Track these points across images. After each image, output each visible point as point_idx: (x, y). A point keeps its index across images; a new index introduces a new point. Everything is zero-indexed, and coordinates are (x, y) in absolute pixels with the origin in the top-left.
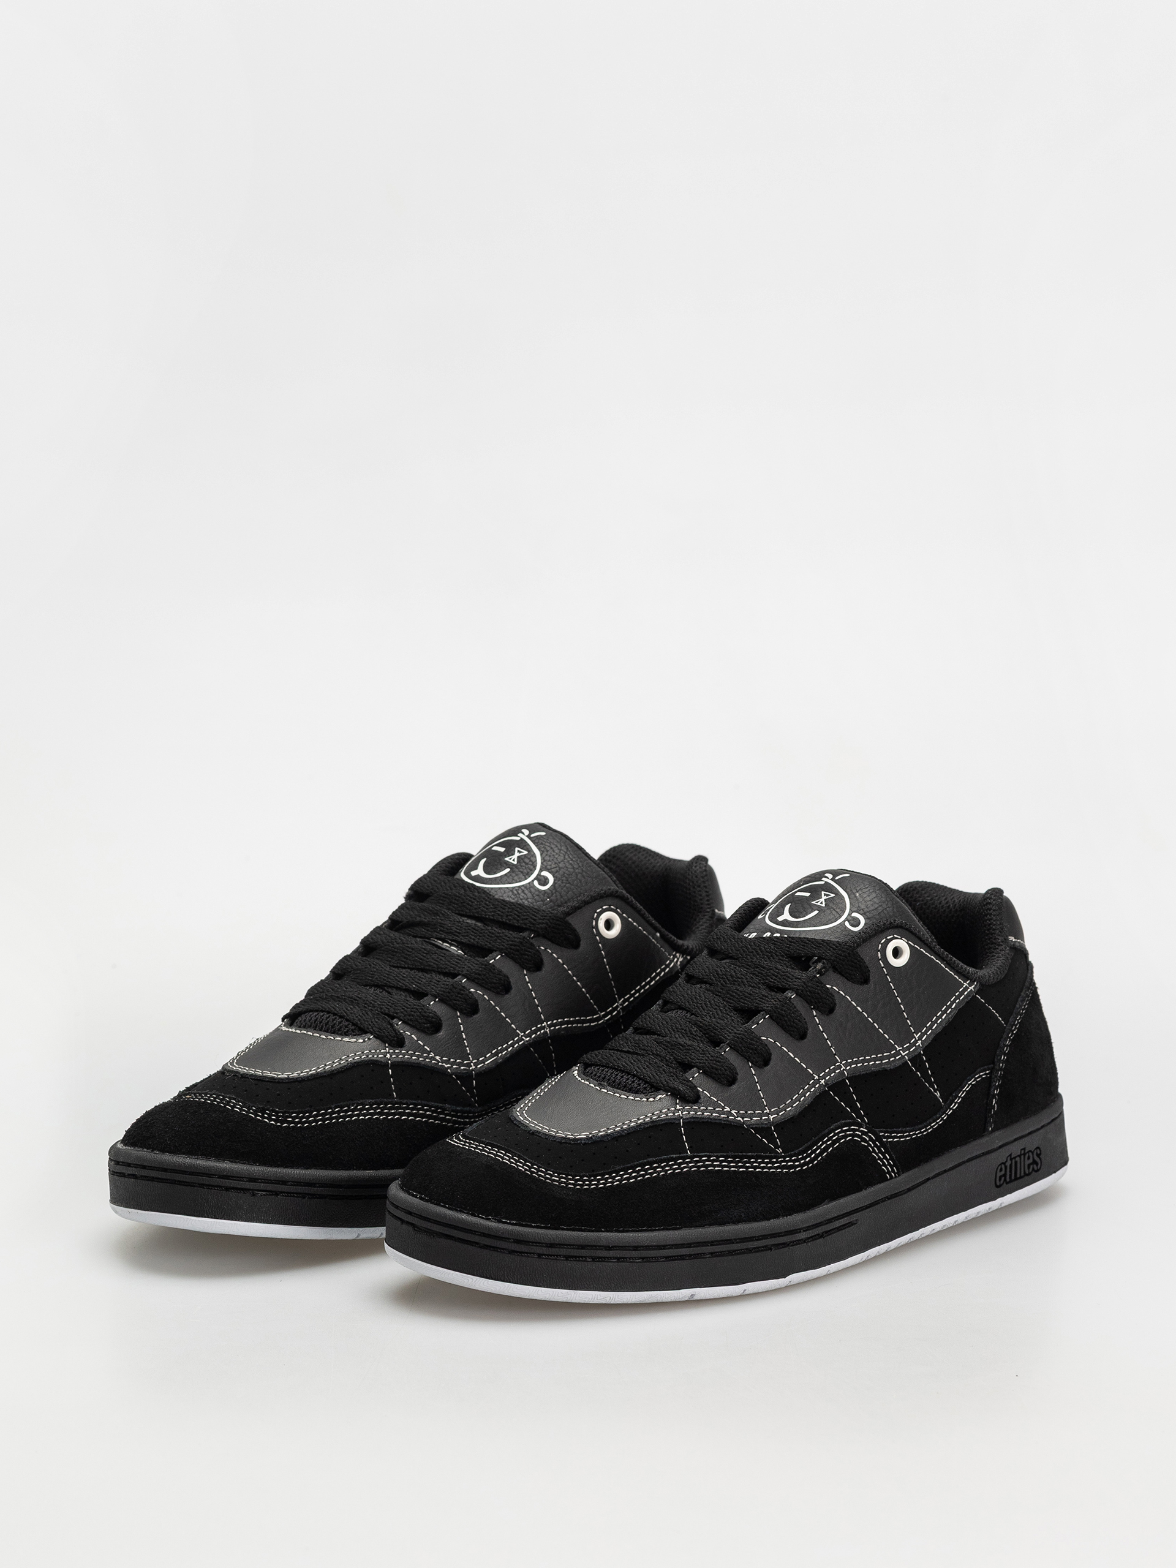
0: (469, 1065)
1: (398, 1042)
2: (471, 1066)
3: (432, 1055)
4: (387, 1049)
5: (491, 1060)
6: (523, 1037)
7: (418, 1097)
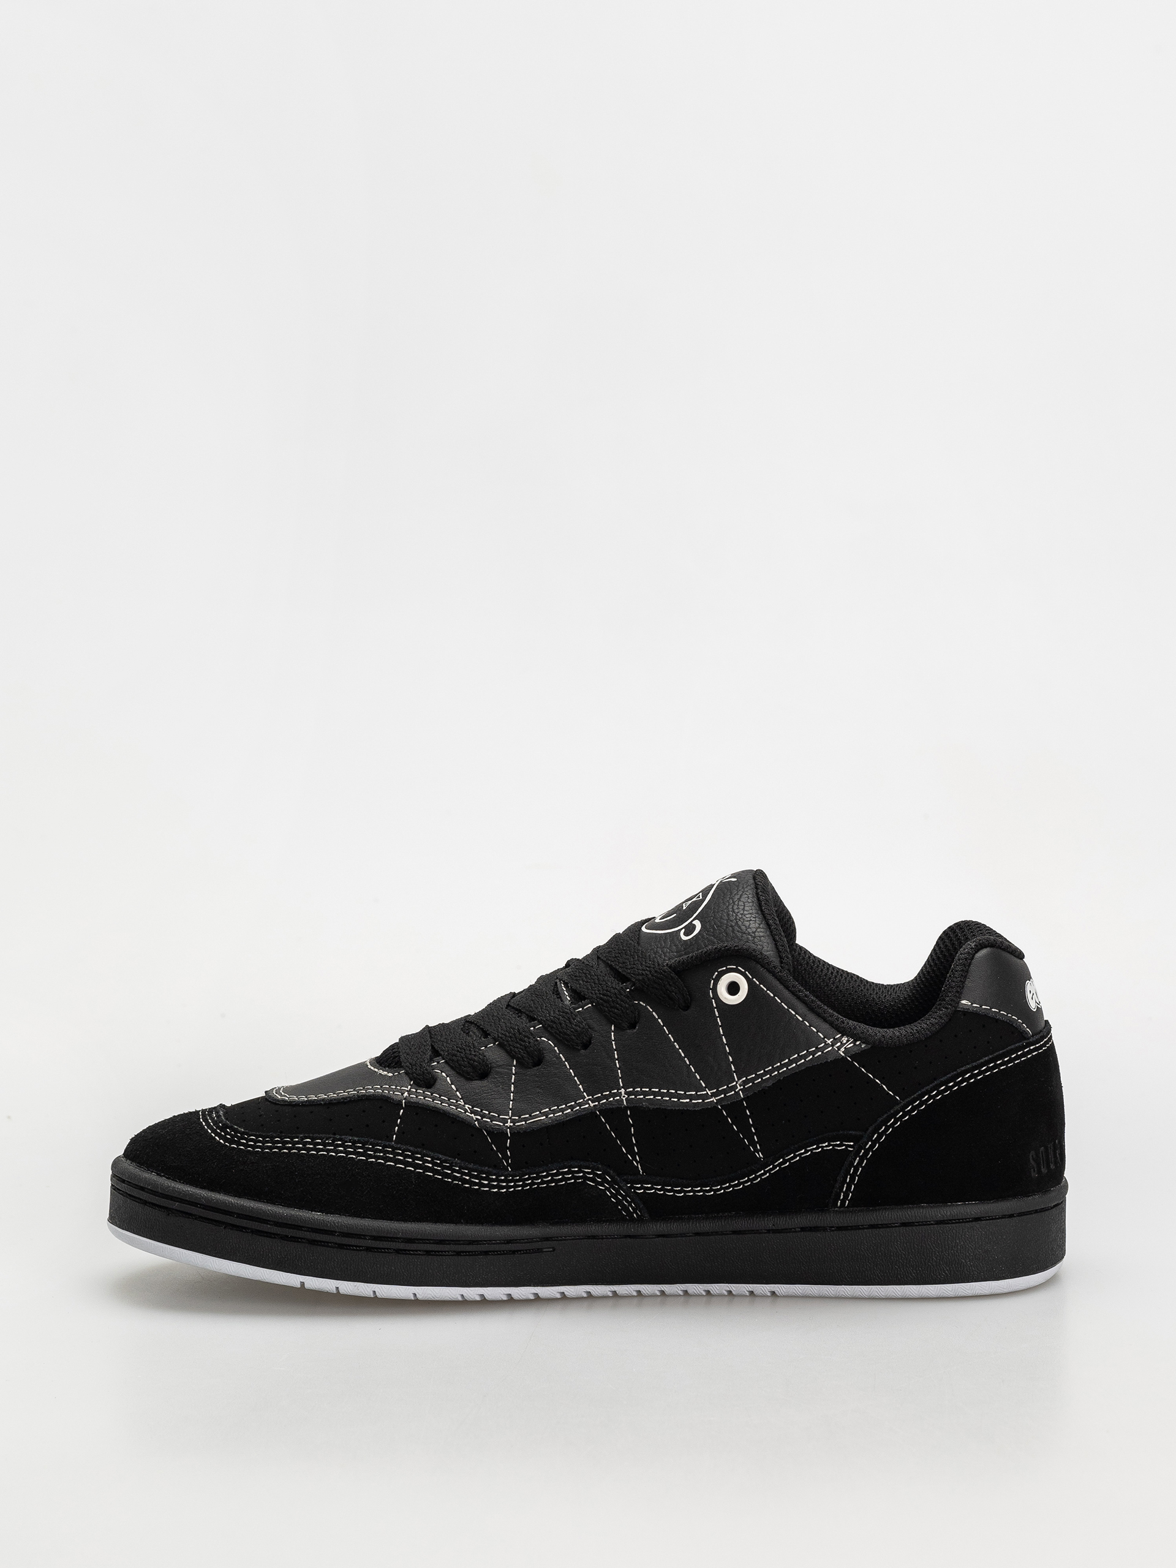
0: (505, 1121)
1: (427, 1082)
2: (511, 1123)
3: (462, 1102)
4: (409, 1087)
5: (537, 1119)
6: (590, 1102)
7: (423, 1145)
